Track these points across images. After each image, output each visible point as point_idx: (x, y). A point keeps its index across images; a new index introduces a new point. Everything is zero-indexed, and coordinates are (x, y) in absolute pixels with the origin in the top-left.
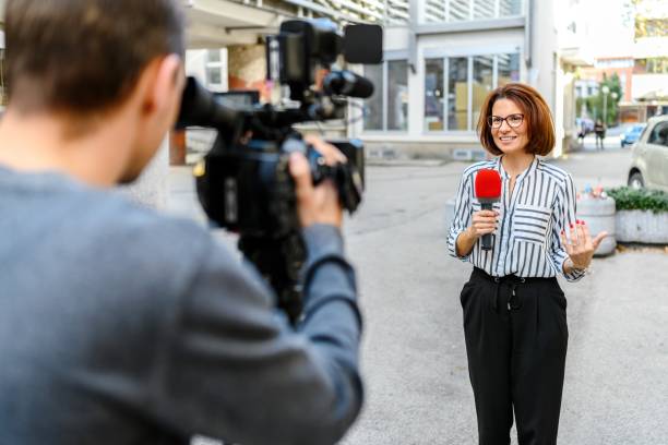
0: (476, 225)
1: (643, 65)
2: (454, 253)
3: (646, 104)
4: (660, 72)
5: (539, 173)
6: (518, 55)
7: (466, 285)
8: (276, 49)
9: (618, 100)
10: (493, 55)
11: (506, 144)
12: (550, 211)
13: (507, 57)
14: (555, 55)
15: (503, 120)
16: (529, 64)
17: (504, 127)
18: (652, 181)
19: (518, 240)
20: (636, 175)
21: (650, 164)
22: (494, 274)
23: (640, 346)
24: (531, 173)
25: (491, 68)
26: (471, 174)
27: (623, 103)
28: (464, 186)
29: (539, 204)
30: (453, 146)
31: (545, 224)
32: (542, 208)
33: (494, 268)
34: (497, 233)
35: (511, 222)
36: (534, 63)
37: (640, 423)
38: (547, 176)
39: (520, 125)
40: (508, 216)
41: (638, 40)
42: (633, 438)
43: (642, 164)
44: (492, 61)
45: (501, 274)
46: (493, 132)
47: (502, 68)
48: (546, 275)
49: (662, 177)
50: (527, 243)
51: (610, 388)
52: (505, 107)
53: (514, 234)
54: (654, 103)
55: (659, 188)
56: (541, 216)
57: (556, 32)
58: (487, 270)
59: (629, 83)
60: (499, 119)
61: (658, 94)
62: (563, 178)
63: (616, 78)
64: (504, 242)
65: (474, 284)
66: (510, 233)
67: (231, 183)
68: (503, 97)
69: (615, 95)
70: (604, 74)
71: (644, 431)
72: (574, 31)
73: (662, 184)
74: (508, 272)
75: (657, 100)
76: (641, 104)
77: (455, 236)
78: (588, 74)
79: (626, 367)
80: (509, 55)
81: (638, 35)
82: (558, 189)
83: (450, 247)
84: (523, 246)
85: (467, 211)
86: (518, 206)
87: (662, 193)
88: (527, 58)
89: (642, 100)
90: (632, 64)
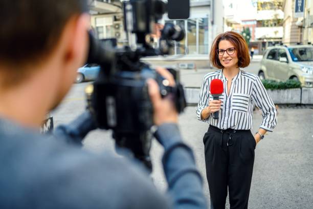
0: (211, 108)
1: (260, 23)
2: (200, 119)
3: (262, 41)
4: (267, 26)
5: (243, 77)
6: (207, 19)
7: (206, 134)
8: (130, 10)
9: (249, 39)
10: (196, 19)
11: (226, 63)
12: (249, 96)
13: (202, 20)
14: (224, 18)
15: (224, 51)
16: (213, 23)
17: (225, 55)
18: (268, 75)
19: (234, 111)
20: (262, 73)
21: (267, 68)
22: (222, 128)
23: (270, 151)
24: (239, 77)
25: (195, 25)
26: (208, 79)
27: (252, 41)
28: (204, 84)
29: (244, 93)
30: (179, 62)
31: (247, 103)
32: (245, 95)
33: (222, 126)
34: (223, 108)
35: (230, 102)
36: (215, 22)
37: (274, 185)
38: (247, 78)
39: (233, 54)
40: (228, 99)
41: (259, 11)
42: (272, 193)
43: (264, 68)
44: (195, 22)
45: (225, 128)
46: (220, 57)
47: (201, 25)
48: (246, 129)
49: (273, 74)
50: (239, 112)
51: (260, 171)
52: (225, 44)
53: (232, 108)
54: (265, 40)
55: (274, 79)
56: (245, 99)
57: (224, 7)
58: (218, 127)
59: (254, 31)
60: (223, 51)
61: (267, 37)
62: (255, 79)
63: (248, 29)
64: (227, 112)
65: (210, 134)
66: (230, 107)
67: (110, 100)
68: (224, 39)
69: (248, 37)
70: (244, 28)
71: (276, 189)
72: (232, 7)
73: (272, 77)
74: (229, 127)
75: (266, 39)
76: (259, 41)
77: (201, 111)
78: (237, 27)
79: (265, 161)
80: (203, 19)
81: (258, 10)
82: (253, 84)
83: (198, 116)
84: (237, 114)
85: (206, 98)
86: (234, 94)
87: (275, 81)
88: (212, 20)
89: (260, 39)
90: (255, 23)
